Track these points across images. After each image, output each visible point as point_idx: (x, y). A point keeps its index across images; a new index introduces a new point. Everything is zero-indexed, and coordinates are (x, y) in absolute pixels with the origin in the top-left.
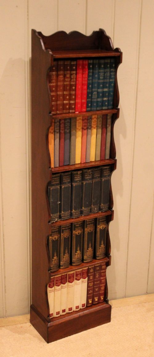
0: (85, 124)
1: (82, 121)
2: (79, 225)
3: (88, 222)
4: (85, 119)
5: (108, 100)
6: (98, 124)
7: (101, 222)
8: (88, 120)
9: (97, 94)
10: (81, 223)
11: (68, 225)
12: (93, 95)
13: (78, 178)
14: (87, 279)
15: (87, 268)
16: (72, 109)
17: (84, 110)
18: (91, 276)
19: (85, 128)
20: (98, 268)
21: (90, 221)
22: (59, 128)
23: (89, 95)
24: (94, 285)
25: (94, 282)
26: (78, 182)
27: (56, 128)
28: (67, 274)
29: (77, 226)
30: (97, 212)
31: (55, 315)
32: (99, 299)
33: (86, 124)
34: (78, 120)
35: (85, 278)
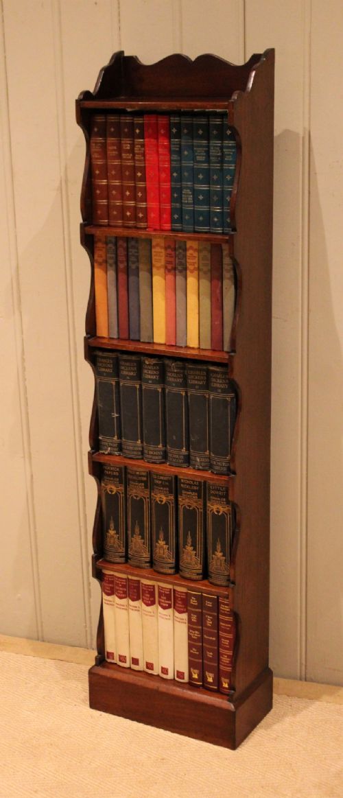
0: (170, 259)
1: (163, 251)
2: (160, 482)
3: (184, 483)
4: (169, 247)
5: (222, 213)
6: (201, 264)
7: (215, 495)
8: (175, 249)
9: (193, 194)
10: (166, 478)
11: (138, 473)
12: (183, 196)
13: (150, 374)
14: (185, 616)
15: (184, 590)
16: (141, 220)
17: (167, 226)
18: (194, 614)
19: (170, 267)
20: (209, 604)
21: (188, 484)
22: (114, 256)
23: (176, 194)
24: (202, 639)
25: (202, 632)
26: (150, 382)
27: (108, 255)
28: (139, 581)
29: (157, 482)
30: (201, 467)
31: (116, 660)
32: (218, 682)
33: (172, 259)
34: (155, 247)
35: (180, 612)
